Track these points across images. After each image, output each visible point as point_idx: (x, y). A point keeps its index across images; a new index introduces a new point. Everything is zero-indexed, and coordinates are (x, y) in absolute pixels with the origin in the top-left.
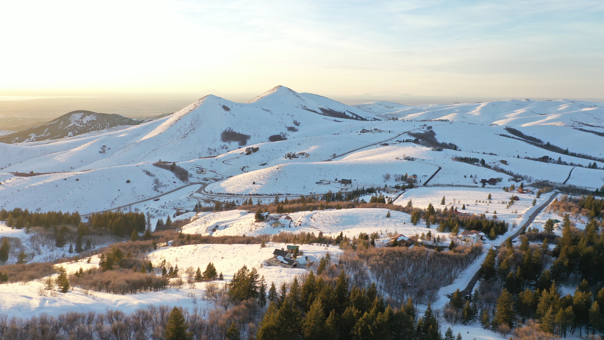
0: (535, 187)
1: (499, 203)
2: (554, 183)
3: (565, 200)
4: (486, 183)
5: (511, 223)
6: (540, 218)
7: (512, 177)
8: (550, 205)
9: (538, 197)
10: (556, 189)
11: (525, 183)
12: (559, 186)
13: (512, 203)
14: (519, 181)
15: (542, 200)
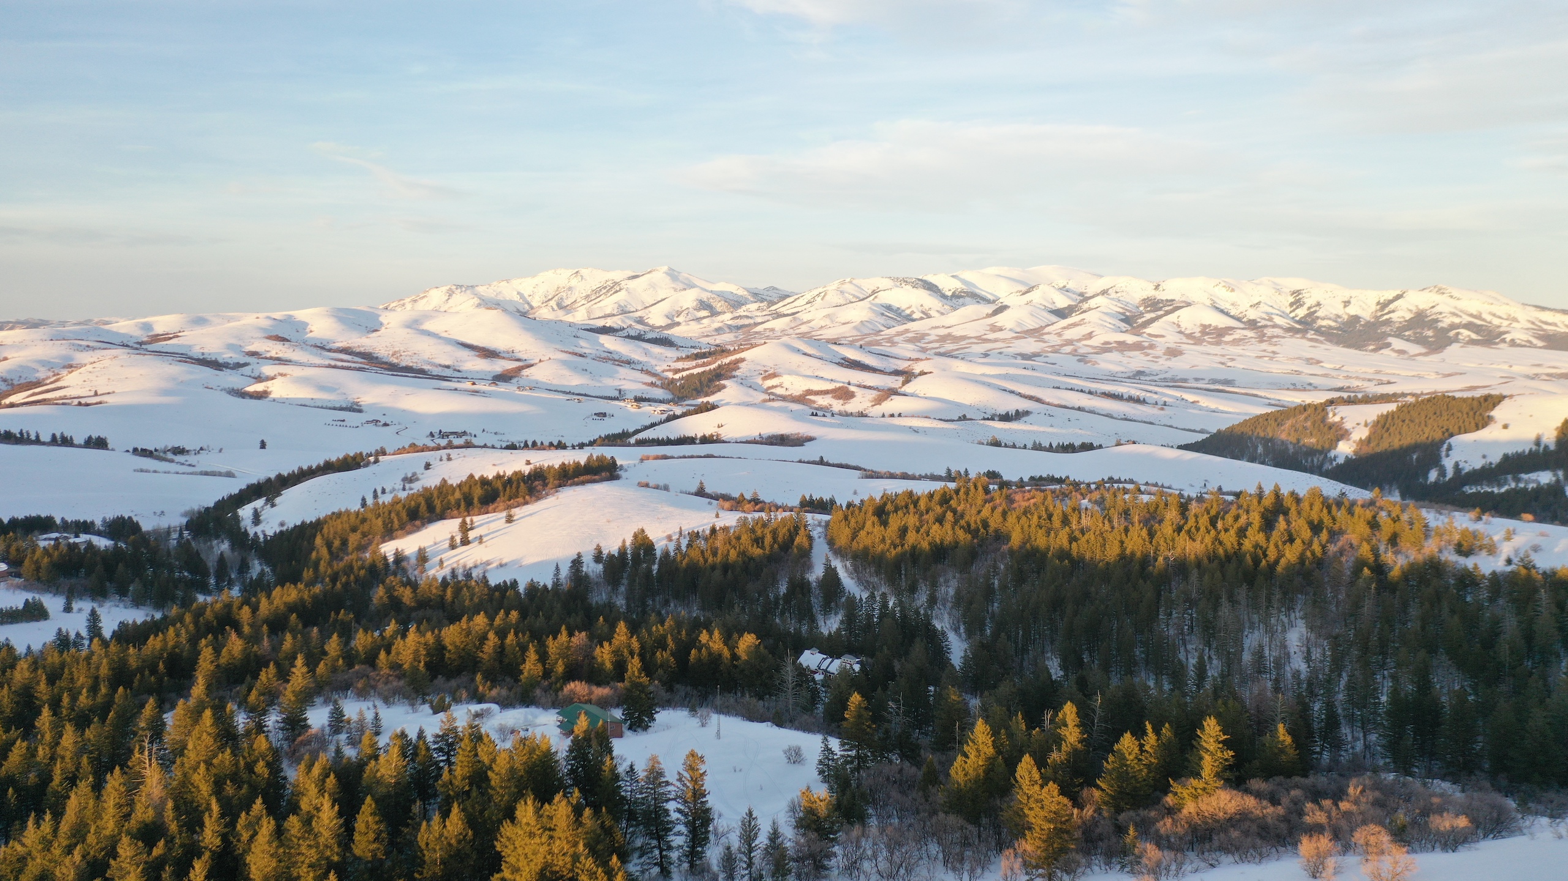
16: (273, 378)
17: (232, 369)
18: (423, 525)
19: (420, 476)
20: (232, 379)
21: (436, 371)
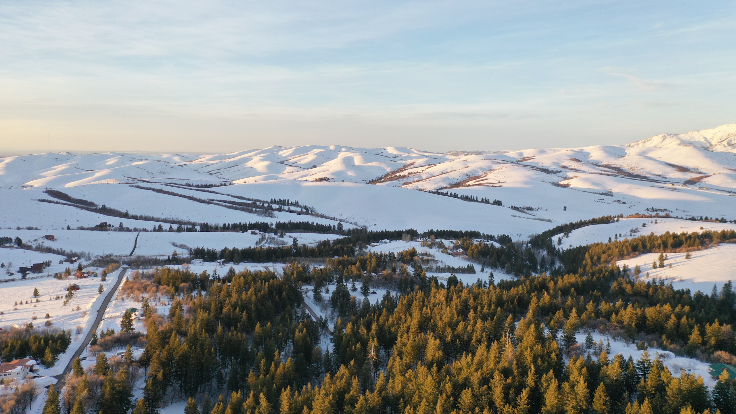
0: (97, 266)
1: (51, 300)
2: (119, 256)
3: (136, 277)
4: (27, 272)
5: (74, 328)
6: (111, 310)
7: (65, 258)
8: (121, 288)
9: (104, 280)
10: (123, 264)
11: (83, 262)
12: (126, 260)
13: (70, 296)
14: (75, 261)
15: (109, 282)
16: (572, 178)
17: (554, 173)
18: (640, 254)
19: (640, 230)
20: (554, 178)
21: (653, 178)
